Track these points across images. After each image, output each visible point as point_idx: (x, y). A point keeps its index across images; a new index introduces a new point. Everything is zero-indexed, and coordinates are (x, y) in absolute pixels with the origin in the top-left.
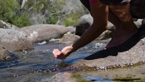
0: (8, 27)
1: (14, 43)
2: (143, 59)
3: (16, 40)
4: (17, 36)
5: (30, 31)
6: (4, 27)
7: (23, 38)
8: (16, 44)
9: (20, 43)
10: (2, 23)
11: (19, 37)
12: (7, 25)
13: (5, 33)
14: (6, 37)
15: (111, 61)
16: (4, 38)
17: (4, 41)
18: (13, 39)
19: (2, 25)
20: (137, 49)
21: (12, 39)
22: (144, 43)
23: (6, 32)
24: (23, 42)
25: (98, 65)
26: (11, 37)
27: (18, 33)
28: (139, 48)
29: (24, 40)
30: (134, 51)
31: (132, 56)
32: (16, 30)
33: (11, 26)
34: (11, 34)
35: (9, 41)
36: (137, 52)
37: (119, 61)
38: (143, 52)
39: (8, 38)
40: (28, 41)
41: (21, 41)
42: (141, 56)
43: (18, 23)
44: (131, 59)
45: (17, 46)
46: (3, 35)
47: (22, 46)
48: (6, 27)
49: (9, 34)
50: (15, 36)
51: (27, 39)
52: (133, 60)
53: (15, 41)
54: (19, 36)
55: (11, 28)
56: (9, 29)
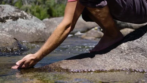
0: (28, 18)
1: (31, 34)
2: (118, 66)
3: (34, 31)
4: (35, 28)
5: (58, 22)
6: (24, 18)
7: (41, 30)
8: (33, 35)
9: (37, 34)
10: (23, 14)
11: (36, 29)
12: (28, 16)
13: (24, 24)
14: (24, 27)
15: (84, 65)
16: (22, 29)
17: (21, 31)
18: (31, 30)
19: (22, 16)
20: (115, 56)
21: (29, 30)
22: (123, 51)
23: (25, 22)
24: (41, 34)
25: (70, 68)
26: (29, 28)
27: (37, 24)
28: (117, 55)
29: (42, 32)
30: (111, 58)
31: (107, 62)
32: (35, 21)
33: (32, 17)
34: (29, 25)
35: (26, 31)
36: (113, 59)
37: (92, 66)
38: (119, 60)
39: (26, 29)
40: (46, 33)
41: (39, 32)
42: (116, 64)
43: (58, 12)
44: (105, 65)
45: (33, 37)
46: (21, 25)
47: (38, 38)
48: (26, 18)
49: (28, 25)
50: (33, 27)
51: (45, 32)
52: (106, 67)
53: (32, 32)
54: (38, 27)
55: (31, 19)
56: (29, 19)
